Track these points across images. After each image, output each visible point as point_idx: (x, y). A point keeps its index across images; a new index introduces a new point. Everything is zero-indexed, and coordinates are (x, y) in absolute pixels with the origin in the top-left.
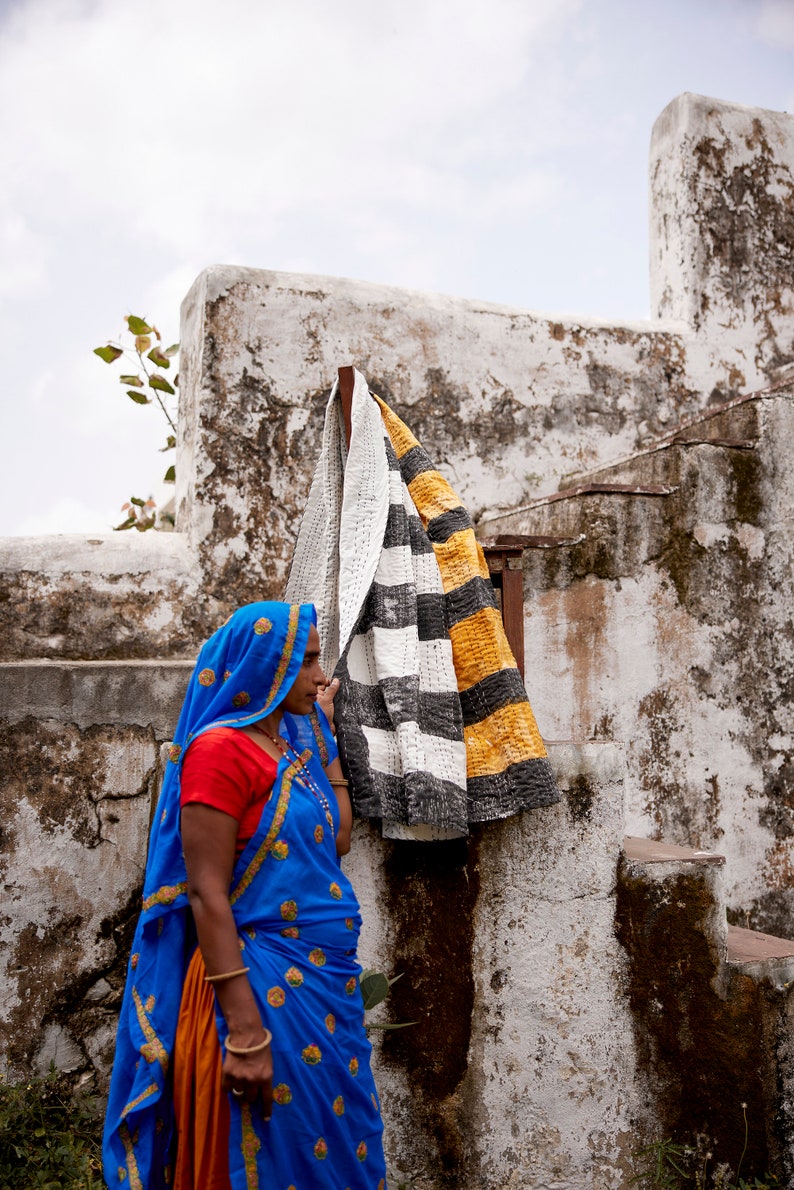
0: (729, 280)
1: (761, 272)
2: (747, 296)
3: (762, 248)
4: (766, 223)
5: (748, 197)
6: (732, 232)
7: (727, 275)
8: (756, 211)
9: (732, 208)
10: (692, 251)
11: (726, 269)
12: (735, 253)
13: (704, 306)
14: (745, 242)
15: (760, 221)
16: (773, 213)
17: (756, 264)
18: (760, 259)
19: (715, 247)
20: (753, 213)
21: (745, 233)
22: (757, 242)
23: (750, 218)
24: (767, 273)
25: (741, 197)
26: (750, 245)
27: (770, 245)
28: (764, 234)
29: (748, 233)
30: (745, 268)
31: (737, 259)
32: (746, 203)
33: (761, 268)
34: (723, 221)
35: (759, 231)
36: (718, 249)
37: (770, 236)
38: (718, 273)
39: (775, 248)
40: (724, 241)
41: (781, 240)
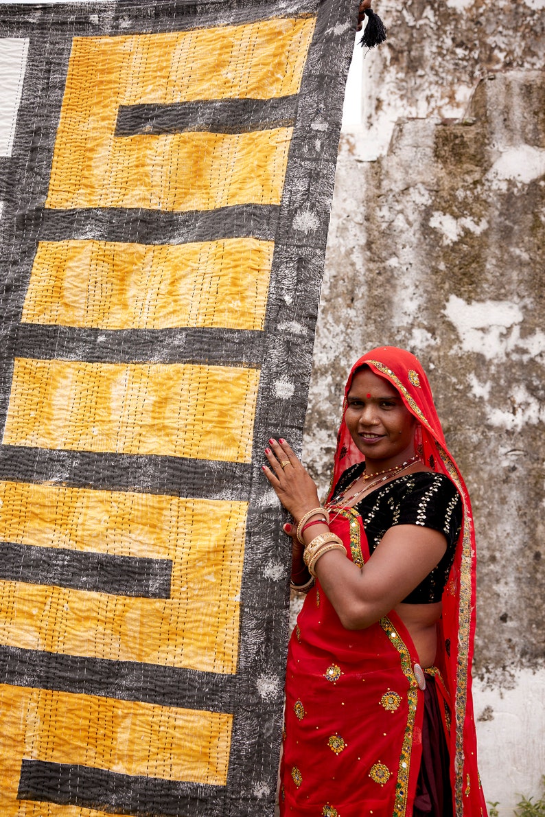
0: (404, 84)
1: (437, 74)
2: (421, 96)
3: (440, 54)
4: (445, 32)
5: (428, 12)
6: (410, 44)
7: (402, 80)
8: (436, 23)
9: (411, 24)
10: (370, 64)
11: (401, 75)
12: (411, 61)
13: (378, 108)
14: (423, 50)
15: (439, 32)
16: (453, 23)
17: (432, 68)
18: (437, 64)
19: (392, 59)
20: (432, 25)
21: (423, 43)
22: (434, 49)
23: (429, 30)
24: (443, 75)
25: (421, 13)
26: (427, 52)
27: (448, 50)
28: (443, 42)
29: (426, 43)
30: (420, 72)
31: (413, 66)
32: (426, 17)
33: (437, 71)
34: (402, 36)
35: (438, 39)
36: (395, 60)
37: (449, 42)
38: (393, 79)
39: (453, 53)
40: (402, 52)
41: (460, 45)
